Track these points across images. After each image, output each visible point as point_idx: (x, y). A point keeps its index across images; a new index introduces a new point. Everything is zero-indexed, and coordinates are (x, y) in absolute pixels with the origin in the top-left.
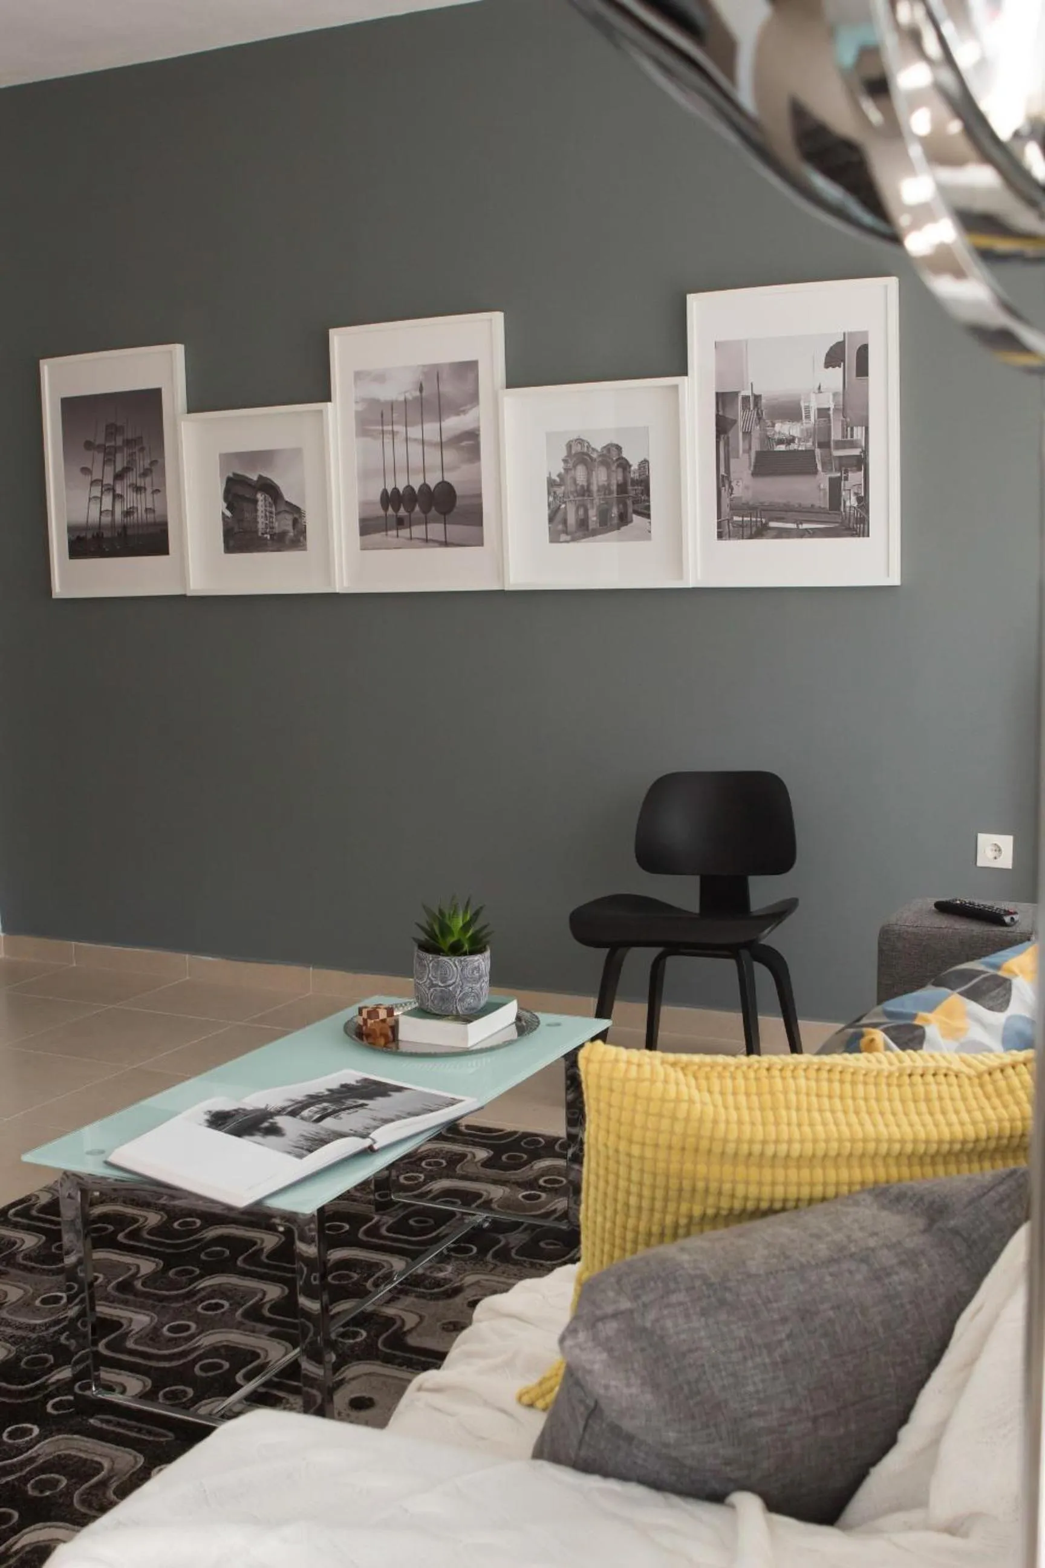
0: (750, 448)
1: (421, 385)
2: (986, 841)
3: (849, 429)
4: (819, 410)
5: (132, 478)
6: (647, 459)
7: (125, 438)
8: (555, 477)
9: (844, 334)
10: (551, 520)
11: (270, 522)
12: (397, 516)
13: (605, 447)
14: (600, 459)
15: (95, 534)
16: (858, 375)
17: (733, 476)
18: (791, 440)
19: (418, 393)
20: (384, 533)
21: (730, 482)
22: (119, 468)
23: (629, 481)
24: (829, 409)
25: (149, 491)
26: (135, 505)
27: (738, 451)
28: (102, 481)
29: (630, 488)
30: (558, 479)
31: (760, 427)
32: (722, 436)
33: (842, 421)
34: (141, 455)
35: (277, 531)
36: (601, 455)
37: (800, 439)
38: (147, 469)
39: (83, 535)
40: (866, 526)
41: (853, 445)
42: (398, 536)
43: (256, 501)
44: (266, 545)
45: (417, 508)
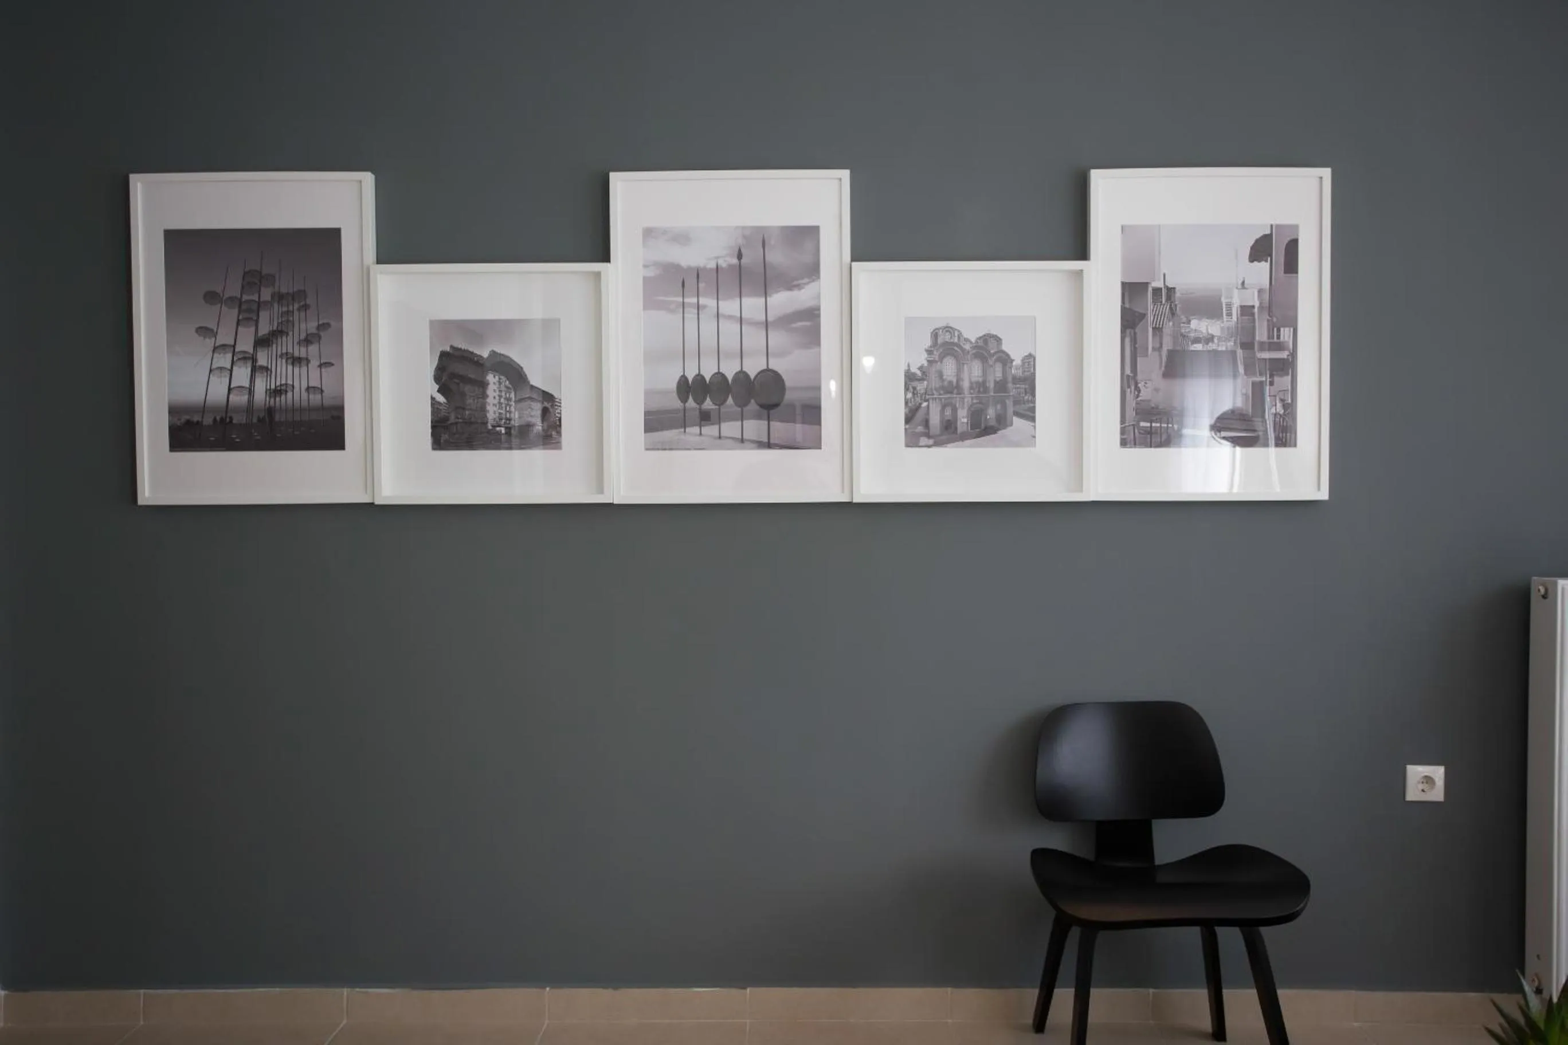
0: (1161, 344)
1: (740, 250)
2: (1415, 772)
3: (1275, 329)
4: (1243, 308)
5: (287, 344)
6: (1033, 353)
7: (277, 289)
8: (914, 369)
9: (1272, 226)
10: (908, 420)
11: (506, 411)
12: (700, 409)
13: (980, 338)
14: (974, 351)
15: (218, 418)
16: (1285, 272)
17: (1139, 377)
18: (1210, 339)
19: (735, 261)
20: (683, 430)
21: (1136, 384)
22: (264, 330)
23: (1010, 379)
24: (1253, 307)
25: (314, 363)
26: (290, 382)
27: (1147, 349)
28: (234, 346)
29: (1010, 385)
30: (919, 373)
31: (1173, 325)
32: (1128, 331)
33: (1268, 320)
34: (303, 314)
35: (516, 423)
36: (976, 347)
37: (1219, 338)
38: (312, 334)
39: (196, 418)
40: (1293, 436)
41: (1279, 347)
42: (701, 434)
43: (483, 385)
44: (500, 441)
45: (730, 400)
